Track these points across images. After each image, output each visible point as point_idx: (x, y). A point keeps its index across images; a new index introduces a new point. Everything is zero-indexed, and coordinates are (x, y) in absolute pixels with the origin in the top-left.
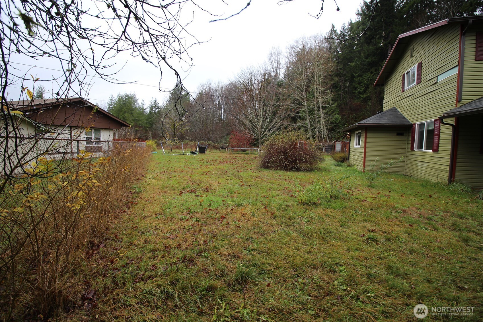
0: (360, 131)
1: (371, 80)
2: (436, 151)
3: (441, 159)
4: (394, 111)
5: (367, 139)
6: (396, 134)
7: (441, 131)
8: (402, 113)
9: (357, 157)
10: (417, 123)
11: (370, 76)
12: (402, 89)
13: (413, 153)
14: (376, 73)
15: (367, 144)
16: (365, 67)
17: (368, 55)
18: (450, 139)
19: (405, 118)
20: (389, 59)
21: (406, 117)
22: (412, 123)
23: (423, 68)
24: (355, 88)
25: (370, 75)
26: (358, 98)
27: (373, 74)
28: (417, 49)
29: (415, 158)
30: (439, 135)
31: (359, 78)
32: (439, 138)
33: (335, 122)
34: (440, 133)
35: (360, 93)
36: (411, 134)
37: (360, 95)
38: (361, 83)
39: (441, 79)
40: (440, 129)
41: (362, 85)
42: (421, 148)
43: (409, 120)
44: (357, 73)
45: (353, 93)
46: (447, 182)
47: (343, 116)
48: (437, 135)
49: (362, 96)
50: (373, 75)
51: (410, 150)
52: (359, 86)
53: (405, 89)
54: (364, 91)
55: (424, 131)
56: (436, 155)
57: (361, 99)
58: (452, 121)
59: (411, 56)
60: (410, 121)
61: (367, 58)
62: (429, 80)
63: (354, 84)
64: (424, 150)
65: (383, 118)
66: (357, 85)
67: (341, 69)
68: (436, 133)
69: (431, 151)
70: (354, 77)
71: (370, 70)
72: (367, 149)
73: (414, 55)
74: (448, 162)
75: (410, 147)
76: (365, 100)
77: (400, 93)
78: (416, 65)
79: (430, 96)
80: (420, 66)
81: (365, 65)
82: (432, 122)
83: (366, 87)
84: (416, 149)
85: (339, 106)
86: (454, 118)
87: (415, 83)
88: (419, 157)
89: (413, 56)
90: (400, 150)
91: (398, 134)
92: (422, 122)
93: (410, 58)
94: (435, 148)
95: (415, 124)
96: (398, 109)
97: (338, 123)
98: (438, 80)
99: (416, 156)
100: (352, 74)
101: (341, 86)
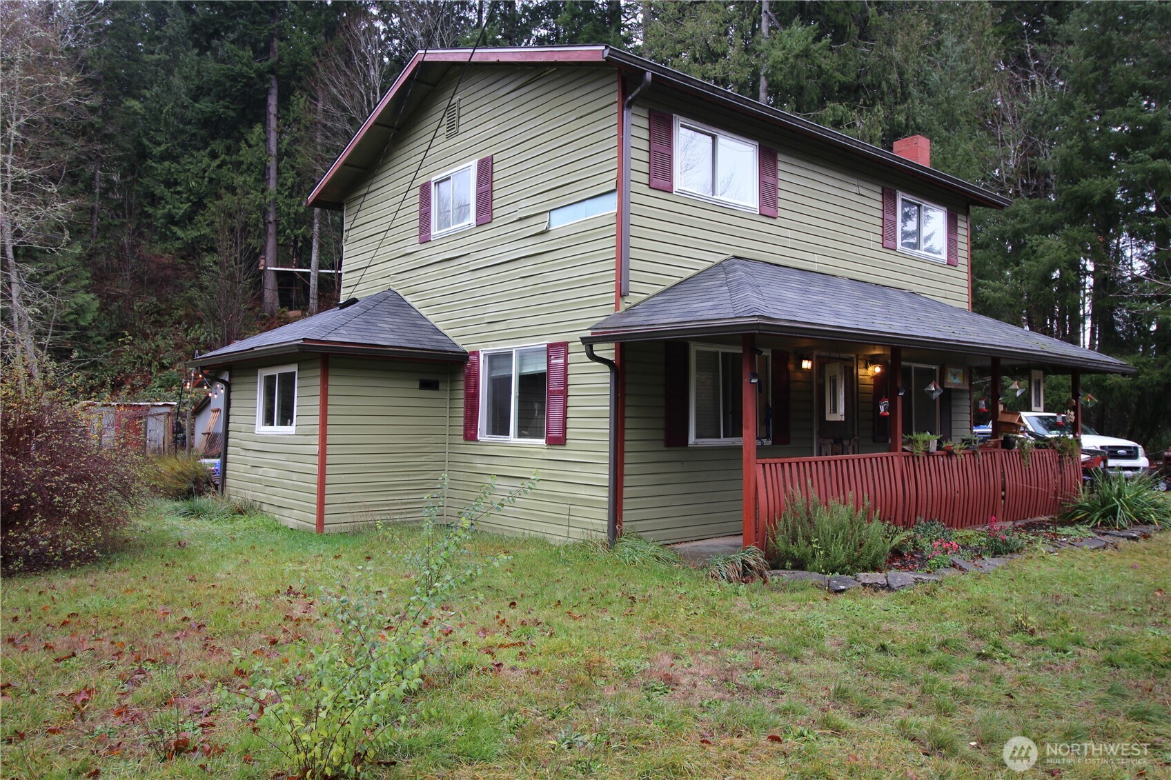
0: (293, 368)
1: (211, 180)
2: (558, 441)
3: (578, 468)
4: (392, 302)
5: (330, 400)
6: (417, 385)
7: (571, 379)
8: (424, 312)
9: (273, 473)
10: (484, 350)
11: (209, 166)
12: (421, 232)
13: (472, 448)
14: (227, 158)
15: (330, 420)
16: (188, 128)
17: (199, 88)
18: (604, 405)
19: (437, 331)
20: (376, 123)
21: (439, 326)
22: (468, 349)
23: (495, 177)
24: (154, 200)
25: (206, 160)
26: (164, 238)
27: (217, 162)
28: (474, 115)
29: (481, 465)
30: (565, 393)
31: (167, 164)
32: (566, 401)
33: (75, 322)
34: (566, 385)
35: (171, 219)
36: (461, 385)
37: (175, 229)
38: (176, 183)
39: (561, 221)
40: (566, 375)
41: (179, 193)
42: (505, 432)
43: (455, 340)
44: (159, 144)
45: (149, 216)
46: (604, 537)
47: (107, 300)
48: (560, 392)
49: (180, 233)
50: (219, 167)
51: (460, 439)
52: (167, 194)
53: (433, 233)
54: (189, 218)
55: (510, 378)
56: (557, 453)
57: (178, 244)
58: (607, 351)
59: (452, 131)
60: (459, 344)
61: (196, 99)
62: (521, 219)
63: (146, 181)
64: (513, 438)
65: (374, 324)
66: (160, 190)
67: (93, 110)
68: (555, 385)
69: (542, 442)
70: (150, 156)
71: (206, 145)
72: (330, 439)
73: (461, 129)
74: (603, 475)
75: (461, 430)
76: (192, 251)
77: (413, 244)
78: (473, 163)
79: (527, 267)
80: (486, 170)
81: (189, 123)
82: (538, 351)
83: (194, 203)
84: (482, 435)
85: (89, 258)
86: (612, 345)
87: (472, 219)
88: (495, 461)
89: (457, 134)
90: (432, 439)
91: (426, 385)
92: (502, 347)
93: (448, 137)
94: (556, 433)
95: (476, 353)
96: (408, 299)
97: (85, 329)
98: (552, 223)
99: (485, 460)
100: (140, 144)
101: (93, 178)
